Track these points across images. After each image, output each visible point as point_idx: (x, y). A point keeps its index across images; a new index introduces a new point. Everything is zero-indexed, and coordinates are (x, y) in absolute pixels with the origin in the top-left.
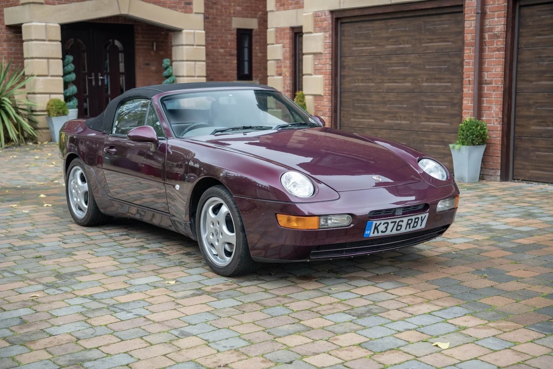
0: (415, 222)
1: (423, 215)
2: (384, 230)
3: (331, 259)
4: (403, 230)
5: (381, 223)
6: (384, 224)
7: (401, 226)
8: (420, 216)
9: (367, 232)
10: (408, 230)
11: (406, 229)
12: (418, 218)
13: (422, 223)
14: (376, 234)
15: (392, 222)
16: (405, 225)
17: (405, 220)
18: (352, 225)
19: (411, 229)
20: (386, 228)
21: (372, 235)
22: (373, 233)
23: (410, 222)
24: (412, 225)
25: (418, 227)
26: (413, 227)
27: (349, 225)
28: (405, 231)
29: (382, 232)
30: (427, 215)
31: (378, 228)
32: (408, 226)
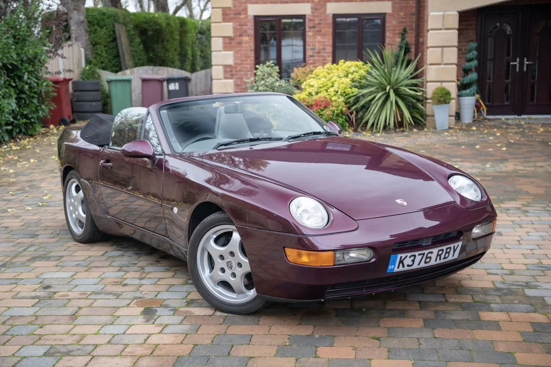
0: (446, 253)
1: (456, 245)
2: (411, 263)
3: (349, 298)
4: (433, 262)
5: (406, 256)
6: (410, 257)
7: (430, 258)
8: (452, 246)
9: (390, 267)
10: (438, 262)
11: (436, 261)
12: (450, 248)
13: (454, 252)
14: (401, 269)
15: (419, 255)
16: (434, 257)
17: (435, 251)
18: (373, 260)
19: (442, 261)
20: (413, 261)
21: (396, 270)
22: (398, 268)
23: (440, 252)
24: (443, 256)
25: (451, 258)
26: (445, 258)
27: (370, 260)
28: (435, 263)
29: (408, 266)
30: (460, 243)
31: (404, 261)
32: (439, 257)
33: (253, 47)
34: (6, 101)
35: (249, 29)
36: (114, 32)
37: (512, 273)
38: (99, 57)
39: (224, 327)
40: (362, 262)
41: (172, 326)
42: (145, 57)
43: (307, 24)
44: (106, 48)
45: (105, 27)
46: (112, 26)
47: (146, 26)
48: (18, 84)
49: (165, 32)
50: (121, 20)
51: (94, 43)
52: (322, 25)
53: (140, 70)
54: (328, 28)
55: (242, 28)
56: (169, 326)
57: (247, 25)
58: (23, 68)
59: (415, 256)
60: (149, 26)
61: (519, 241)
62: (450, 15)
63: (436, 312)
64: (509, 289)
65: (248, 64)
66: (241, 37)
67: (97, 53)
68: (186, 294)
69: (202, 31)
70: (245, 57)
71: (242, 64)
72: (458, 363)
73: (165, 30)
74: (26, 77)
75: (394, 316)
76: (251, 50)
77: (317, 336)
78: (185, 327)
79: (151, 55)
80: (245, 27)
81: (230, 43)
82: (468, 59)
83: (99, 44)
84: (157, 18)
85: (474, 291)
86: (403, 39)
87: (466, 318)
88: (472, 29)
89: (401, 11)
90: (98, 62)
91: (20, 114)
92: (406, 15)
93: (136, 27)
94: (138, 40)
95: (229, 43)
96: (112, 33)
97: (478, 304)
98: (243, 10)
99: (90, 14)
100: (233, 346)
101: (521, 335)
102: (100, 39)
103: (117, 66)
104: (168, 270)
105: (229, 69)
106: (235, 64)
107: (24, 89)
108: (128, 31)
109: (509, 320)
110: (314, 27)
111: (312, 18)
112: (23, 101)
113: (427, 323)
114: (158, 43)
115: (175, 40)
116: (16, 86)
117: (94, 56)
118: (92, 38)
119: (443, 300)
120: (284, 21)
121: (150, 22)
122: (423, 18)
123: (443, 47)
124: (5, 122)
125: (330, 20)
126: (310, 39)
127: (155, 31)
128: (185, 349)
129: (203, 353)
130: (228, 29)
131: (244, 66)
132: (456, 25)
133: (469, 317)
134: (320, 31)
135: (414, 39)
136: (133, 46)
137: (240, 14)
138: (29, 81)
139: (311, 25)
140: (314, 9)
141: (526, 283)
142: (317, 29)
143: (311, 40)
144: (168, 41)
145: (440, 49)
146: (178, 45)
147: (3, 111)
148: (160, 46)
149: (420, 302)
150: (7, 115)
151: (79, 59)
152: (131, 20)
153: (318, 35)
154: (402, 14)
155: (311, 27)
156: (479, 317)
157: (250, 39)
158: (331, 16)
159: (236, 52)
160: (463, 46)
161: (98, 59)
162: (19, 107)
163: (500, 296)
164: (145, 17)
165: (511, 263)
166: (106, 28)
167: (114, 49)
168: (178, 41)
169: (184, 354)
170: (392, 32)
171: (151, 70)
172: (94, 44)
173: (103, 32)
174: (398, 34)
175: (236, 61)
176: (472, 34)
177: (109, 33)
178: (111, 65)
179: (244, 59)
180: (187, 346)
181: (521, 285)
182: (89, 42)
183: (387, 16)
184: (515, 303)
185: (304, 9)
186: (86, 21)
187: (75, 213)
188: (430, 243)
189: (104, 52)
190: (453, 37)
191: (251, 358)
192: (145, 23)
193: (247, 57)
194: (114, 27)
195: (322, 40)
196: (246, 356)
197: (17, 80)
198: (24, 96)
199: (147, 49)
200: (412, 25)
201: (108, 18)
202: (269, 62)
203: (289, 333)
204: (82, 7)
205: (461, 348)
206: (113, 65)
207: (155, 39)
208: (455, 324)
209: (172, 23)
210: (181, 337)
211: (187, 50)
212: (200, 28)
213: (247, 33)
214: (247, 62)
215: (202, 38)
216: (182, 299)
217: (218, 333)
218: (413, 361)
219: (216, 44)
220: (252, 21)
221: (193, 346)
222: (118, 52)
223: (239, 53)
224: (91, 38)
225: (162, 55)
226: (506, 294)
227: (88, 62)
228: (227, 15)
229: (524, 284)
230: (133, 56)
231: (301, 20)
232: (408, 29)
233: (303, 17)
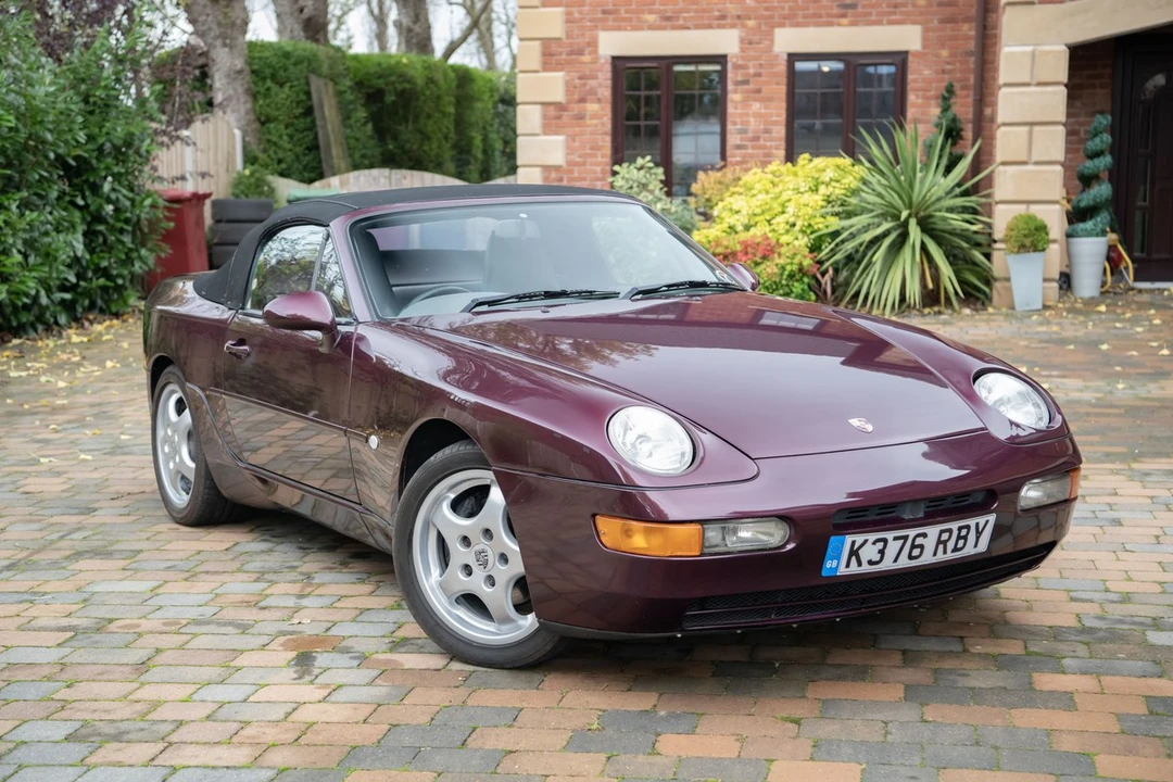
0: (959, 538)
1: (981, 520)
2: (877, 557)
3: (739, 631)
4: (927, 558)
5: (866, 541)
6: (874, 543)
7: (922, 547)
8: (972, 522)
9: (829, 564)
10: (941, 557)
11: (935, 554)
12: (968, 527)
13: (978, 538)
14: (854, 569)
15: (896, 539)
16: (932, 545)
17: (933, 531)
18: (790, 546)
19: (950, 556)
20: (882, 552)
21: (842, 571)
22: (848, 566)
23: (945, 536)
24: (950, 546)
25: (969, 550)
26: (955, 549)
27: (783, 546)
28: (934, 560)
29: (871, 563)
30: (992, 518)
31: (860, 552)
32: (941, 547)
33: (608, 127)
34: (61, 237)
35: (600, 86)
36: (308, 94)
37: (1126, 598)
38: (273, 148)
39: (463, 692)
40: (766, 550)
41: (350, 688)
42: (377, 151)
43: (730, 75)
44: (290, 131)
45: (288, 84)
46: (303, 81)
47: (380, 83)
48: (89, 202)
49: (423, 98)
50: (325, 69)
51: (263, 119)
52: (762, 79)
53: (362, 179)
54: (777, 84)
55: (585, 85)
56: (344, 688)
57: (596, 78)
58: (102, 166)
59: (885, 541)
60: (387, 84)
61: (1157, 537)
62: (1050, 52)
63: (936, 671)
64: (1110, 631)
65: (597, 164)
66: (582, 105)
67: (269, 141)
68: (392, 627)
69: (507, 98)
70: (591, 149)
71: (584, 164)
72: (965, 771)
73: (424, 94)
74: (107, 187)
75: (841, 678)
76: (605, 134)
77: (662, 713)
78: (380, 691)
79: (391, 147)
80: (592, 83)
81: (559, 117)
82: (1089, 153)
83: (276, 119)
84: (405, 65)
85: (1033, 633)
86: (946, 109)
87: (1002, 684)
88: (1102, 86)
89: (943, 46)
90: (272, 159)
91: (92, 267)
92: (952, 55)
93: (359, 85)
94: (362, 114)
95: (556, 116)
96: (303, 97)
97: (1034, 658)
98: (589, 44)
99: (257, 55)
100: (474, 729)
101: (1119, 720)
102: (278, 109)
103: (313, 169)
104: (361, 581)
105: (553, 175)
106: (570, 163)
107: (104, 213)
108: (340, 94)
109: (1099, 690)
110: (746, 82)
111: (740, 62)
112: (101, 240)
113: (912, 693)
114: (407, 121)
115: (444, 114)
116: (87, 206)
117: (262, 147)
118: (261, 106)
119: (958, 648)
120: (678, 68)
121: (391, 75)
122: (993, 62)
123: (1032, 124)
124: (57, 282)
125: (782, 68)
126: (736, 108)
127: (402, 94)
128: (373, 732)
129: (407, 741)
130: (553, 85)
131: (588, 167)
132: (1063, 76)
133: (1010, 683)
134: (759, 91)
135: (971, 109)
136: (351, 127)
137: (580, 53)
138: (113, 196)
139: (739, 78)
140: (746, 43)
141: (1154, 619)
142: (751, 86)
143: (739, 111)
144: (429, 116)
145: (1025, 129)
146: (452, 127)
147: (56, 259)
148: (410, 127)
149: (904, 652)
150: (61, 268)
151: (229, 153)
152: (348, 69)
153: (755, 100)
154: (945, 53)
155: (737, 83)
156: (1030, 684)
157: (602, 110)
158: (785, 57)
159: (572, 138)
160: (1081, 124)
161: (271, 152)
162: (92, 251)
163: (1087, 644)
164: (379, 65)
165: (1130, 579)
166: (291, 87)
167: (305, 133)
168: (452, 118)
169: (366, 743)
170: (920, 93)
171: (385, 177)
172: (264, 121)
173: (283, 94)
174: (937, 98)
175: (571, 157)
176: (1102, 96)
177: (298, 96)
178: (300, 167)
179: (589, 151)
180: (377, 726)
181: (1141, 624)
182: (252, 117)
183: (910, 58)
184: (1119, 659)
185: (724, 41)
186: (247, 69)
187: (174, 458)
188: (921, 515)
189: (285, 138)
190: (1055, 101)
191: (511, 752)
192: (380, 77)
193: (595, 148)
194: (308, 84)
195: (763, 111)
196: (500, 748)
197: (87, 193)
198: (101, 228)
199: (381, 133)
200: (967, 80)
201: (295, 64)
202: (643, 157)
203: (603, 707)
204: (241, 38)
205: (977, 743)
206: (305, 168)
207: (401, 112)
208: (977, 695)
209: (439, 77)
210: (365, 711)
211: (472, 138)
212: (502, 90)
213: (596, 94)
214: (594, 160)
215: (506, 111)
216: (383, 636)
217: (447, 704)
218: (864, 766)
219: (528, 118)
220: (608, 67)
221: (387, 727)
222: (316, 138)
223: (577, 138)
224: (257, 108)
225: (415, 147)
226: (1102, 641)
227: (249, 159)
228: (552, 54)
229: (1149, 621)
230: (349, 149)
231: (718, 68)
232: (957, 86)
233: (721, 59)
